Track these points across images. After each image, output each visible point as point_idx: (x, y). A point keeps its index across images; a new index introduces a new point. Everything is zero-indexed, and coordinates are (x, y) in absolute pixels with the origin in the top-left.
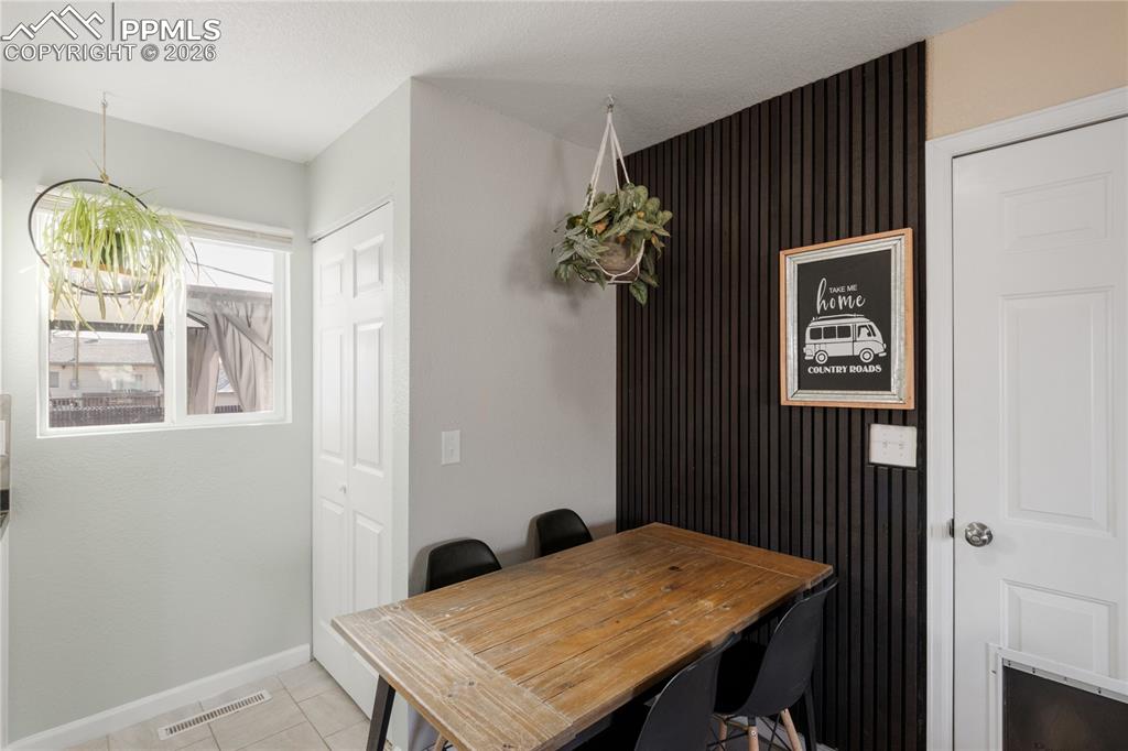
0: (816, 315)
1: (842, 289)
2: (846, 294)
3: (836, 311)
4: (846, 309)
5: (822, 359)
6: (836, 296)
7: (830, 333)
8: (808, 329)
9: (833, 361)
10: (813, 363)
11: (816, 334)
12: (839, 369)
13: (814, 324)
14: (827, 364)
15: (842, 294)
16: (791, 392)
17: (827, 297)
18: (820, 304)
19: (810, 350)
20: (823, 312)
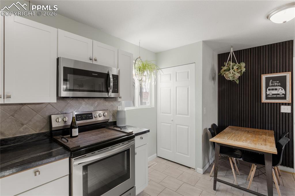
0: (269, 86)
1: (276, 82)
2: (276, 83)
3: (274, 86)
4: (276, 85)
5: (271, 94)
6: (274, 83)
7: (273, 89)
8: (268, 89)
9: (273, 95)
10: (269, 95)
11: (269, 90)
12: (275, 96)
13: (269, 88)
14: (272, 95)
15: (275, 83)
16: (264, 100)
17: (272, 83)
18: (270, 84)
19: (268, 92)
20: (271, 86)
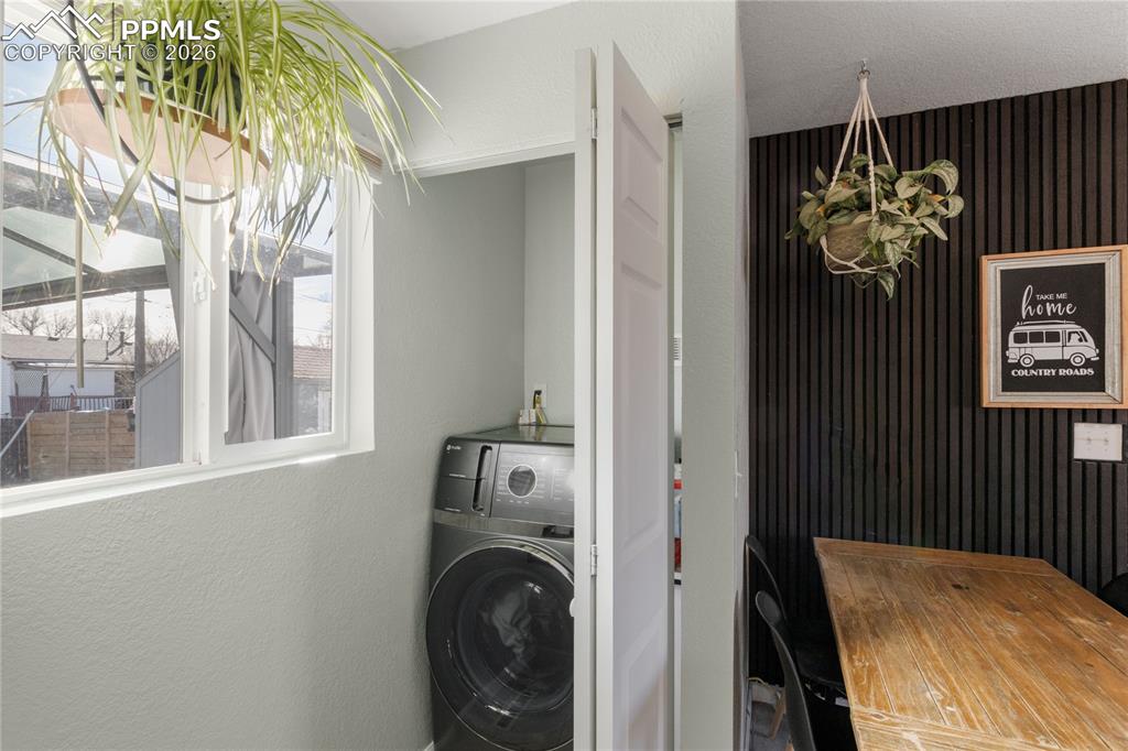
0: (1021, 320)
1: (1051, 297)
2: (1055, 301)
3: (1044, 317)
4: (1055, 316)
5: (1027, 362)
6: (1043, 303)
7: (1036, 337)
8: (1012, 334)
9: (1039, 364)
10: (1018, 366)
11: (1020, 338)
12: (1047, 372)
13: (1018, 329)
14: (1034, 367)
15: (1051, 302)
16: (993, 394)
17: (1033, 303)
18: (1025, 309)
19: (1014, 353)
20: (1029, 317)
